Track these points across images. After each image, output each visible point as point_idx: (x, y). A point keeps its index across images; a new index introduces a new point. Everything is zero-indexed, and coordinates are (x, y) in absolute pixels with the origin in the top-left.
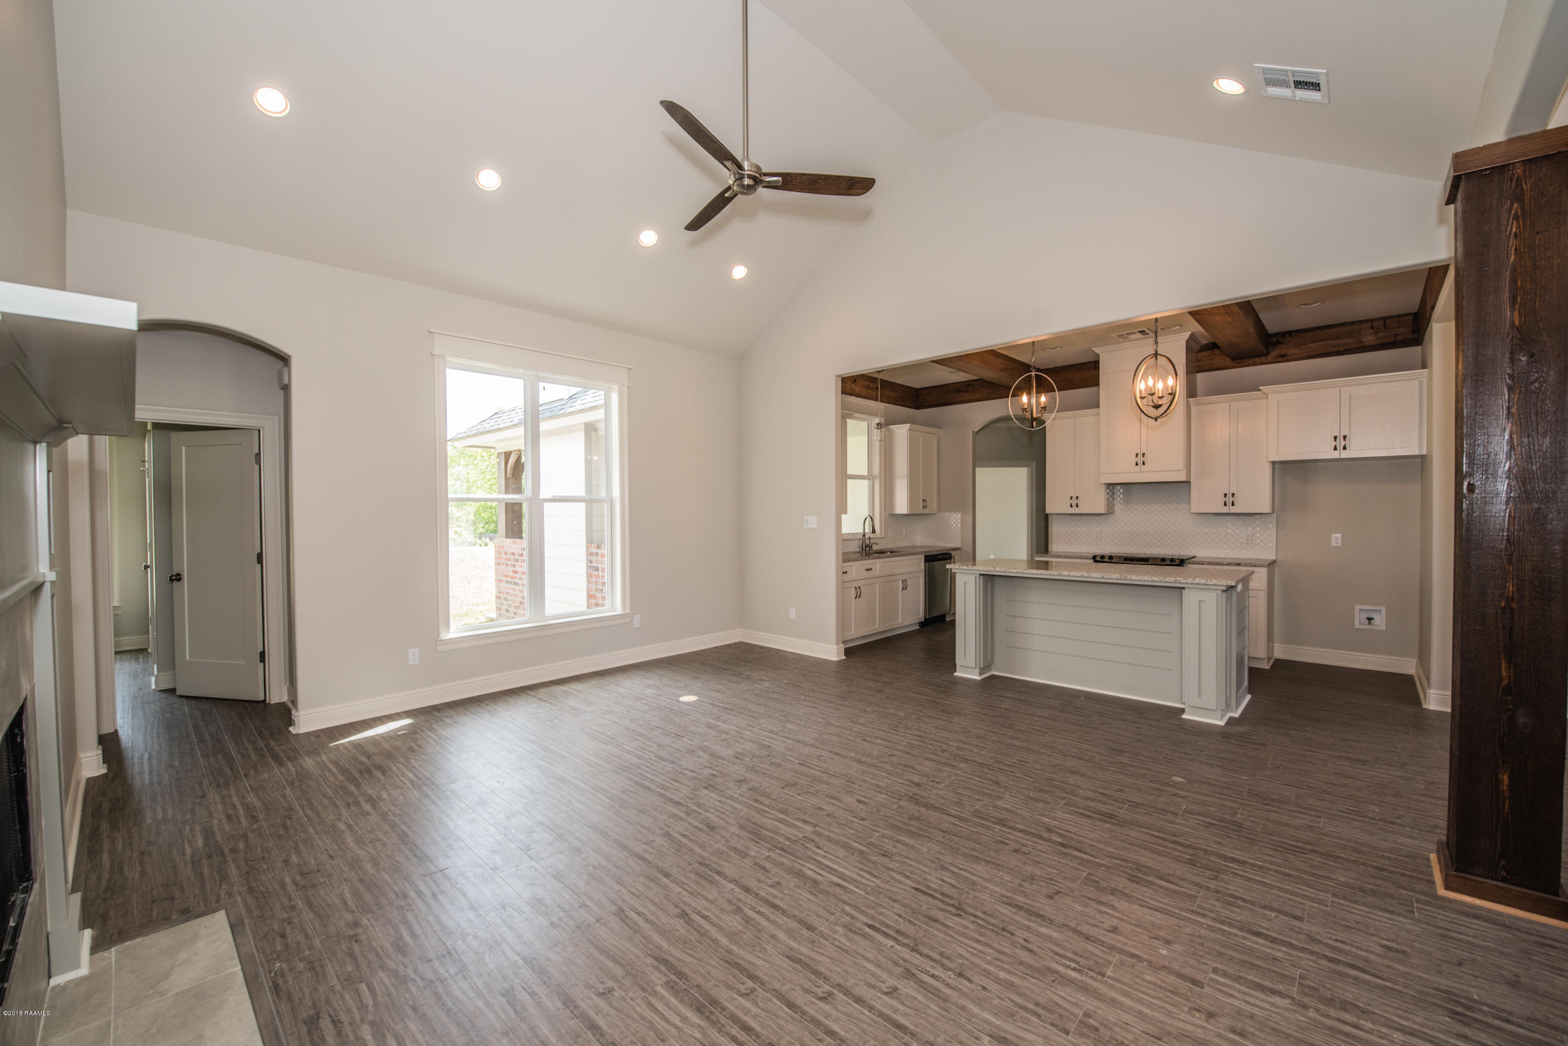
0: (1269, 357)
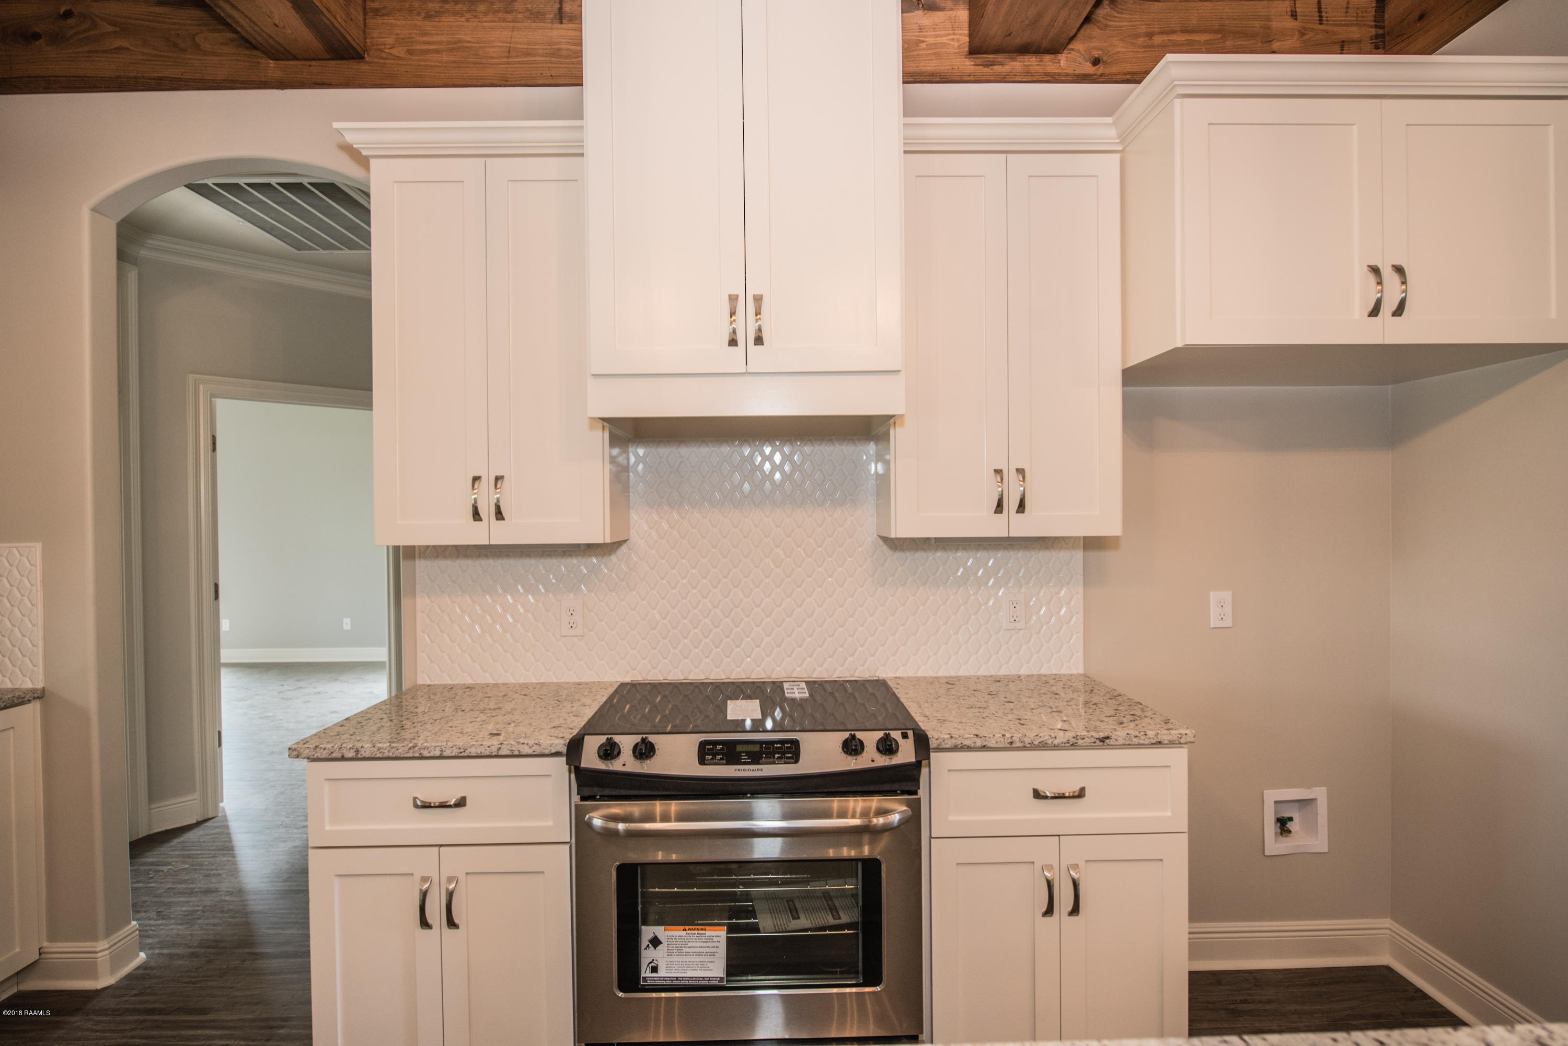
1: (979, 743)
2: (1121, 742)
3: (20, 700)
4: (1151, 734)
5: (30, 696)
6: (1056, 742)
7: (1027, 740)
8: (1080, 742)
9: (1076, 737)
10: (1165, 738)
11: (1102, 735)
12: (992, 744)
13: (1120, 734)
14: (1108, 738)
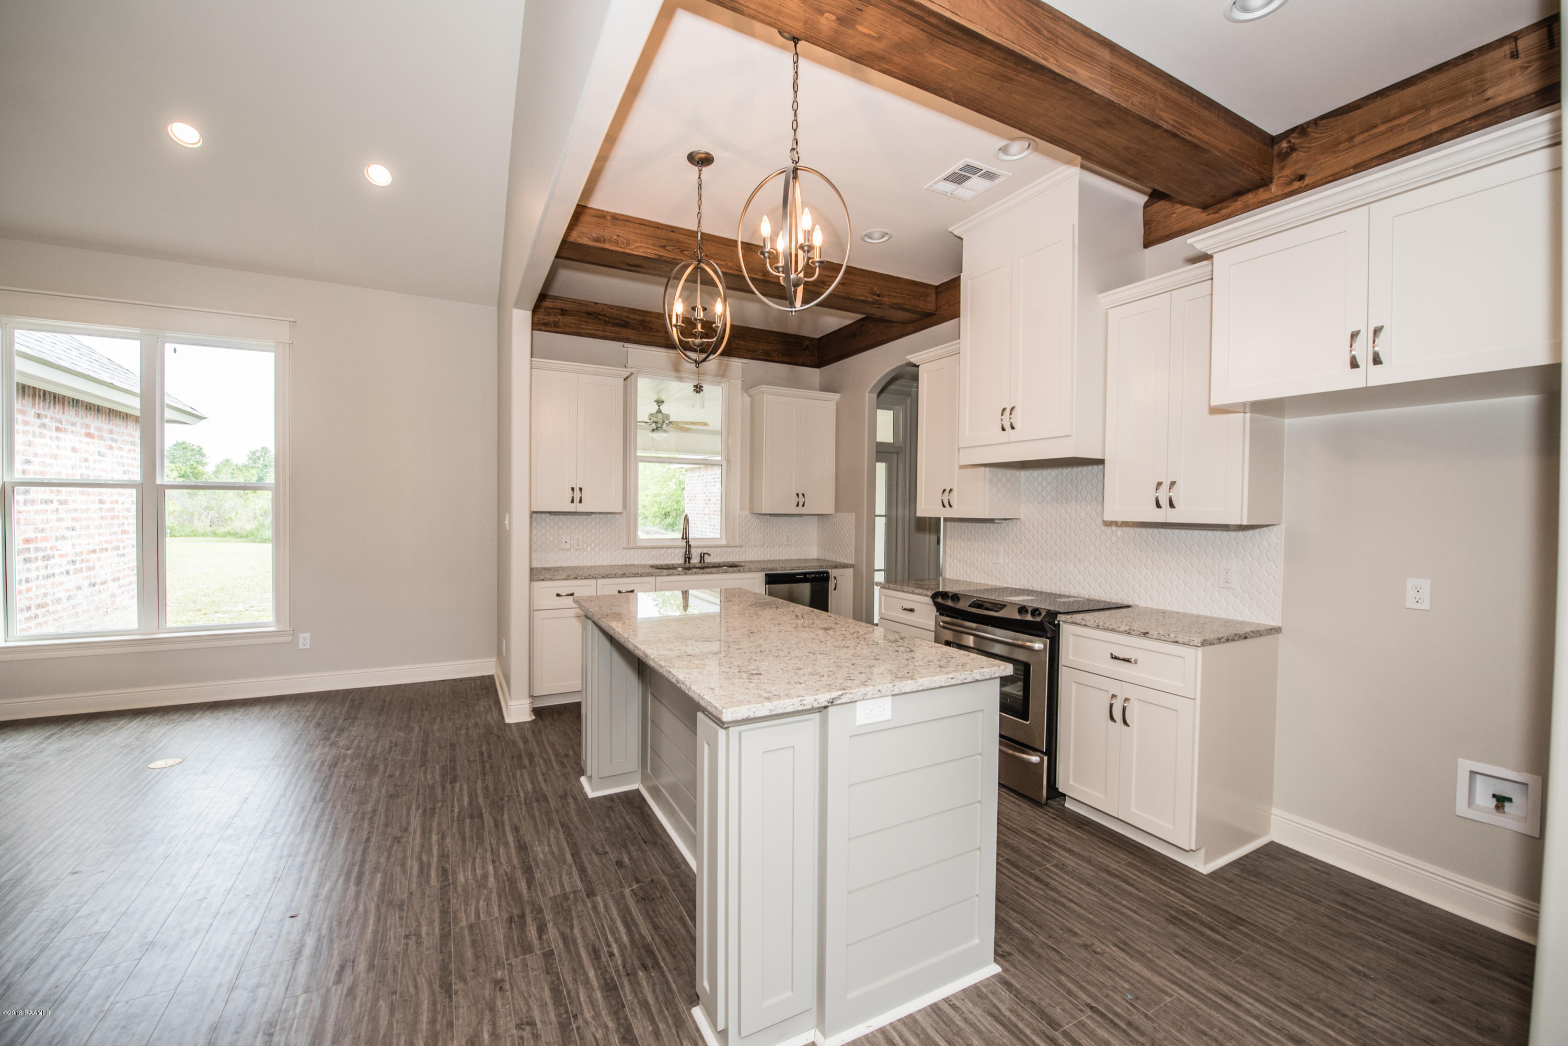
0: (1274, 188)
1: (1083, 623)
2: (1155, 637)
3: (846, 566)
4: (1172, 636)
6: (1120, 630)
7: (1106, 626)
8: (1132, 632)
9: (1130, 629)
10: (1181, 640)
11: (1144, 631)
12: (1089, 624)
13: (1154, 633)
14: (1147, 633)
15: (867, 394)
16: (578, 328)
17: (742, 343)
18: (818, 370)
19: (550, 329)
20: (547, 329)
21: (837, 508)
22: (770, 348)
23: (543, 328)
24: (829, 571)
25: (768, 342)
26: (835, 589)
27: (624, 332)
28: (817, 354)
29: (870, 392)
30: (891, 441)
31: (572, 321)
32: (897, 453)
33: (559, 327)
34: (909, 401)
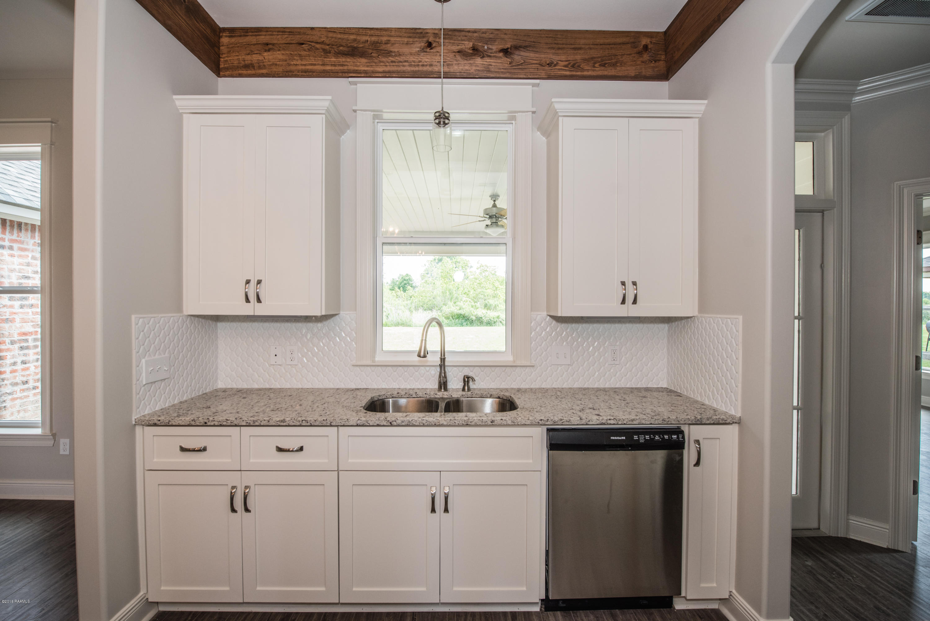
3: (724, 421)
5: (730, 421)
15: (769, 67)
16: (290, 65)
17: (532, 55)
18: (667, 82)
19: (253, 72)
20: (249, 72)
21: (703, 307)
22: (578, 57)
23: (245, 72)
24: (685, 428)
25: (575, 49)
26: (697, 464)
27: (350, 63)
28: (663, 57)
29: (776, 61)
30: (811, 193)
31: (281, 57)
32: (822, 212)
33: (264, 67)
34: (846, 121)
